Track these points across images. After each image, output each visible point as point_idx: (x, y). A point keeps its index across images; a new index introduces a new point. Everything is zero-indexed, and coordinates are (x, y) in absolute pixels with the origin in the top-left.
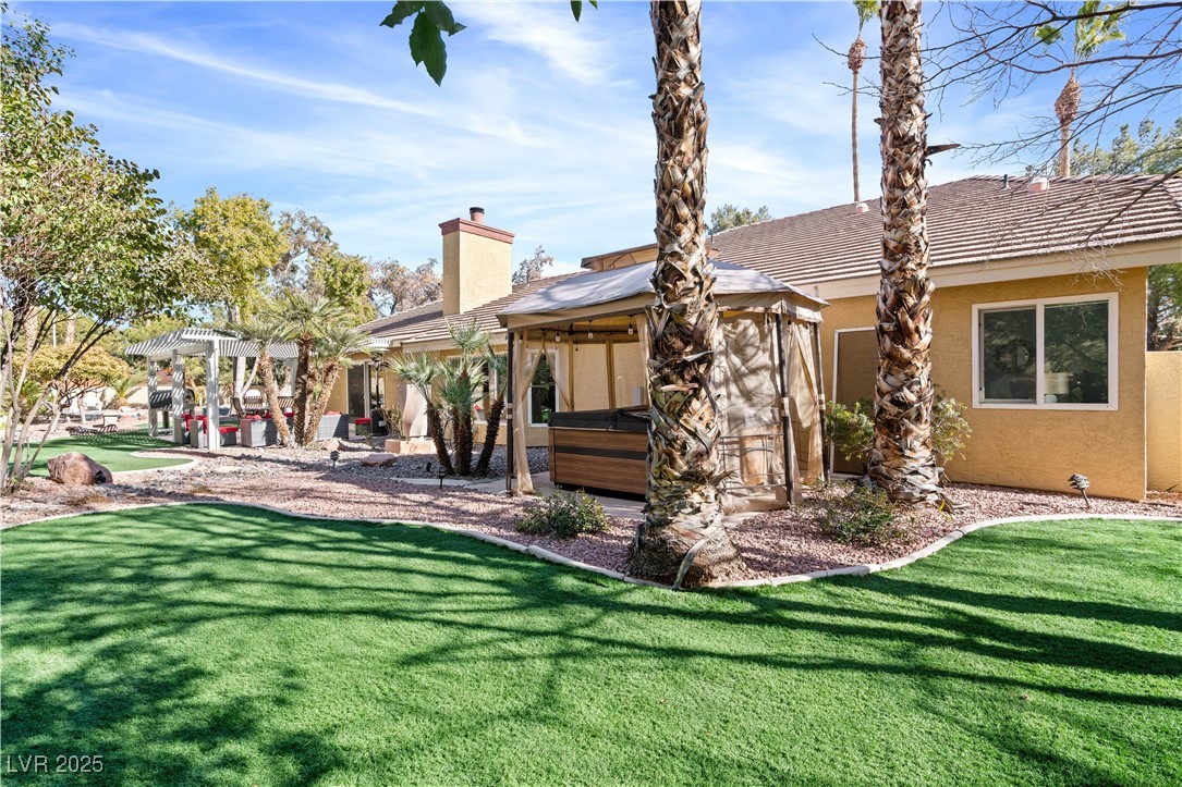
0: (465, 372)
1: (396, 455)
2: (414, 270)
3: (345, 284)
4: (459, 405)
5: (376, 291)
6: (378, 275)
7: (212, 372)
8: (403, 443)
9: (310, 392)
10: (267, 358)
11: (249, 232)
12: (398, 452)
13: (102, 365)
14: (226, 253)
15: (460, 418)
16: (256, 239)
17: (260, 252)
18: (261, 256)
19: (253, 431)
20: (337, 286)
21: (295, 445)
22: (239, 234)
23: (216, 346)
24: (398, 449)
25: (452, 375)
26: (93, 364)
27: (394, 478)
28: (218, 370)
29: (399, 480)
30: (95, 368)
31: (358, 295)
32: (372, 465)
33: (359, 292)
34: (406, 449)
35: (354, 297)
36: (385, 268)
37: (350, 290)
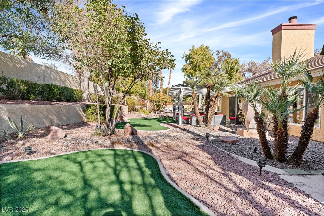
0: (284, 92)
1: (241, 137)
2: (261, 63)
3: (232, 69)
4: (278, 114)
5: (246, 73)
6: (247, 67)
7: (181, 99)
8: (245, 131)
9: (211, 106)
10: (195, 93)
11: (203, 57)
12: (242, 136)
13: (165, 99)
14: (196, 64)
15: (279, 123)
16: (204, 58)
17: (206, 63)
18: (206, 64)
19: (192, 120)
20: (229, 70)
21: (204, 126)
22: (199, 58)
23: (182, 90)
24: (242, 134)
25: (274, 95)
26: (163, 98)
27: (233, 154)
28: (182, 98)
29: (235, 156)
30: (163, 99)
31: (237, 72)
32: (226, 142)
33: (237, 71)
34: (246, 135)
35: (235, 73)
36: (250, 64)
37: (234, 70)
